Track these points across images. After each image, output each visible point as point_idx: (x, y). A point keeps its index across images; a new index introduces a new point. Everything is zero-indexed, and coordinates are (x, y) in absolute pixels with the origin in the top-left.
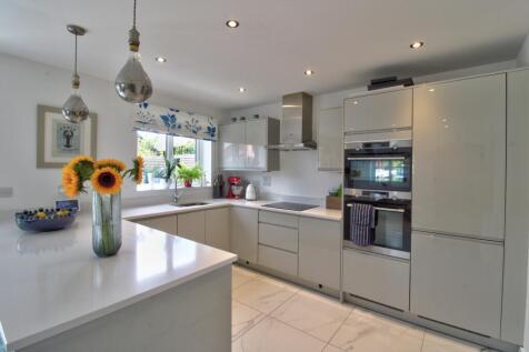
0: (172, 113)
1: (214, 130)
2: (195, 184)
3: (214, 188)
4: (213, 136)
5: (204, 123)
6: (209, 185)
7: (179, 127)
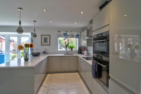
0: (66, 32)
1: (79, 35)
2: (74, 49)
3: (79, 51)
4: (78, 37)
5: (75, 34)
6: (78, 50)
7: (68, 35)
